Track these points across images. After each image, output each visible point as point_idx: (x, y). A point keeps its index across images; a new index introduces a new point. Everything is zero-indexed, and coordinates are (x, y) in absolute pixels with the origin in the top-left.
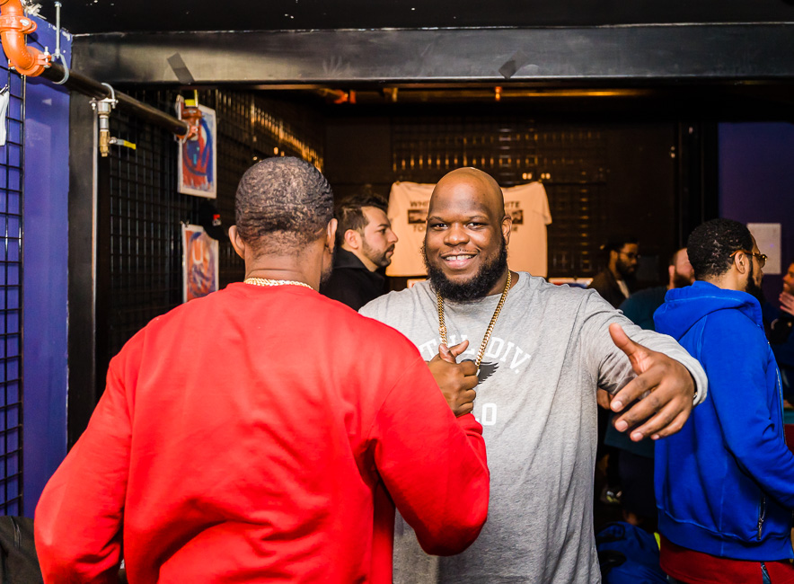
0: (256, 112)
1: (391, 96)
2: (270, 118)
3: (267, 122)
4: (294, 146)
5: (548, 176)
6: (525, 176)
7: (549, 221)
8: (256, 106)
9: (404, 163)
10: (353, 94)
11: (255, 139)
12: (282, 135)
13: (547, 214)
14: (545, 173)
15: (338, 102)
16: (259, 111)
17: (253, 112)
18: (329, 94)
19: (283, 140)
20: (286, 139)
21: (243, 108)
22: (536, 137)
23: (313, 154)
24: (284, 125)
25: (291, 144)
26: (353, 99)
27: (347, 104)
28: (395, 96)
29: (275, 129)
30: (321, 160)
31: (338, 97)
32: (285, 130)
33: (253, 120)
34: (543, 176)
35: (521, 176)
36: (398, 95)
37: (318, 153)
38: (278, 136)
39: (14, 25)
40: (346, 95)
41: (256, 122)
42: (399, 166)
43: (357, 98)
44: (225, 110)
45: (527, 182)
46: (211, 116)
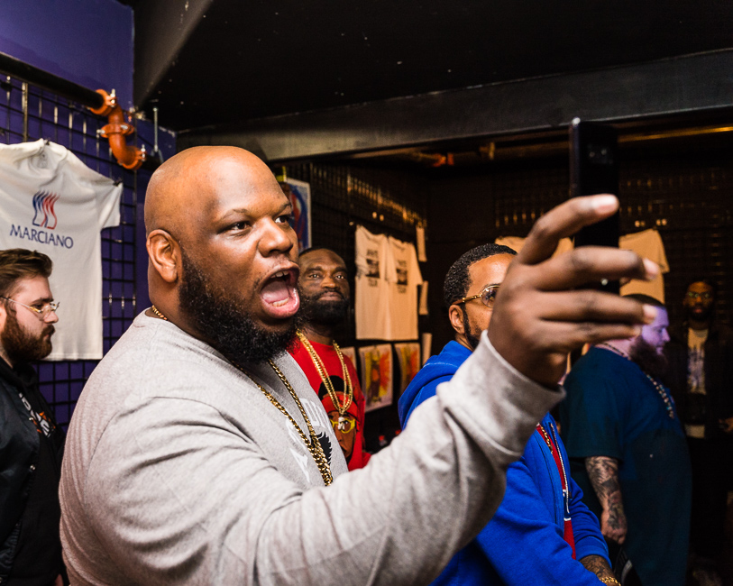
0: (353, 182)
1: (487, 154)
2: (368, 186)
3: (364, 190)
4: (395, 210)
5: (664, 222)
6: (637, 224)
7: (667, 269)
8: (353, 176)
9: (506, 219)
10: (451, 157)
11: (352, 206)
12: (380, 201)
13: (664, 262)
14: (661, 219)
15: (437, 165)
16: (356, 181)
17: (349, 182)
18: (424, 159)
19: (382, 205)
20: (385, 203)
21: (339, 178)
22: (649, 183)
23: (415, 215)
24: (382, 191)
25: (391, 209)
26: (451, 161)
27: (446, 166)
28: (491, 154)
29: (373, 196)
30: (425, 221)
31: (437, 161)
32: (383, 196)
33: (349, 189)
34: (658, 222)
35: (634, 224)
36: (495, 153)
37: (421, 214)
38: (376, 202)
39: (117, 130)
40: (443, 159)
41: (353, 191)
42: (502, 222)
43: (455, 159)
44: (320, 183)
45: (640, 230)
46: (305, 188)
